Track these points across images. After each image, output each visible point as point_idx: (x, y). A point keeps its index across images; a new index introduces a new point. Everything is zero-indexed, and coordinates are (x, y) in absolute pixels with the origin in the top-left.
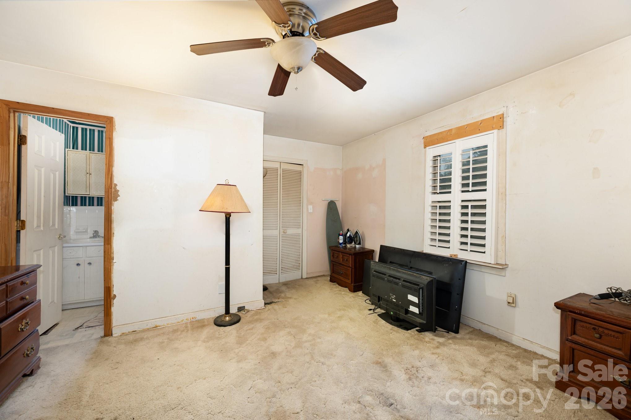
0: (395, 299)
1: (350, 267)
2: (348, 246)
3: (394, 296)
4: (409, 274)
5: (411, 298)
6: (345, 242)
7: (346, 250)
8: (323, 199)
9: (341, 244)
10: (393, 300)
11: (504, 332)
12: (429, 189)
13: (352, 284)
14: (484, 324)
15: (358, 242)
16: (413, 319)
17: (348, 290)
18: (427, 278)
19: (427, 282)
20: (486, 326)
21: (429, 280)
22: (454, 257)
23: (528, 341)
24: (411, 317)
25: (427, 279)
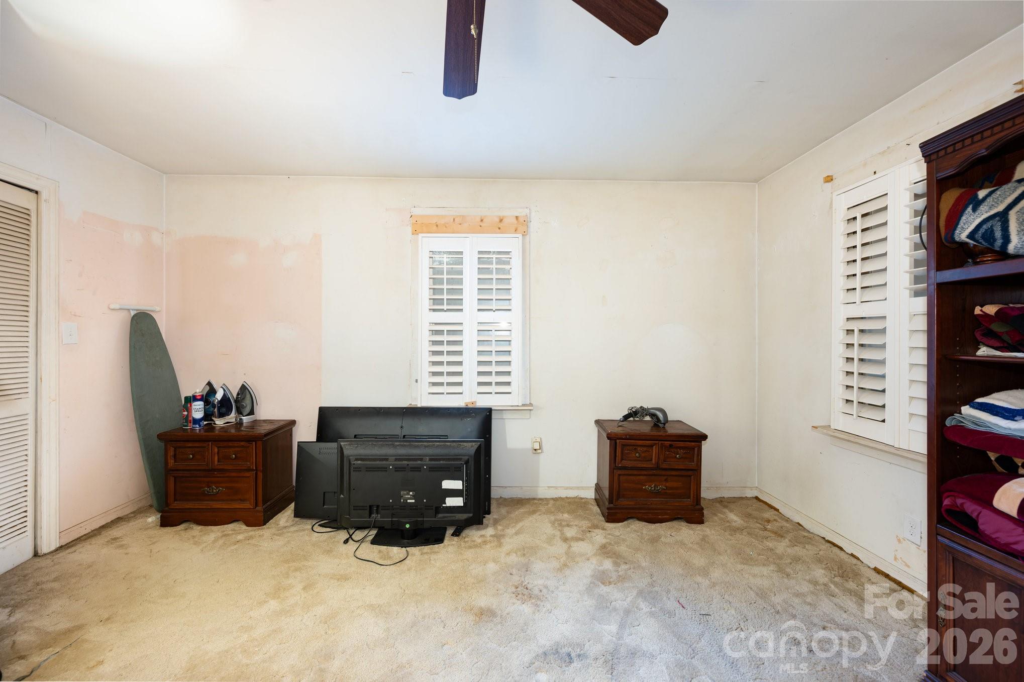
0: (414, 497)
1: (252, 470)
2: (219, 422)
3: (411, 493)
4: (438, 446)
5: (447, 484)
6: (208, 416)
7: (213, 434)
8: (112, 307)
9: (196, 421)
10: (408, 501)
11: (529, 488)
12: (426, 304)
13: (259, 508)
14: (506, 487)
15: (248, 410)
16: (452, 519)
17: (244, 527)
18: (470, 444)
19: (474, 451)
20: (509, 488)
21: (476, 447)
22: (470, 406)
23: (552, 488)
24: (444, 517)
25: (472, 446)
